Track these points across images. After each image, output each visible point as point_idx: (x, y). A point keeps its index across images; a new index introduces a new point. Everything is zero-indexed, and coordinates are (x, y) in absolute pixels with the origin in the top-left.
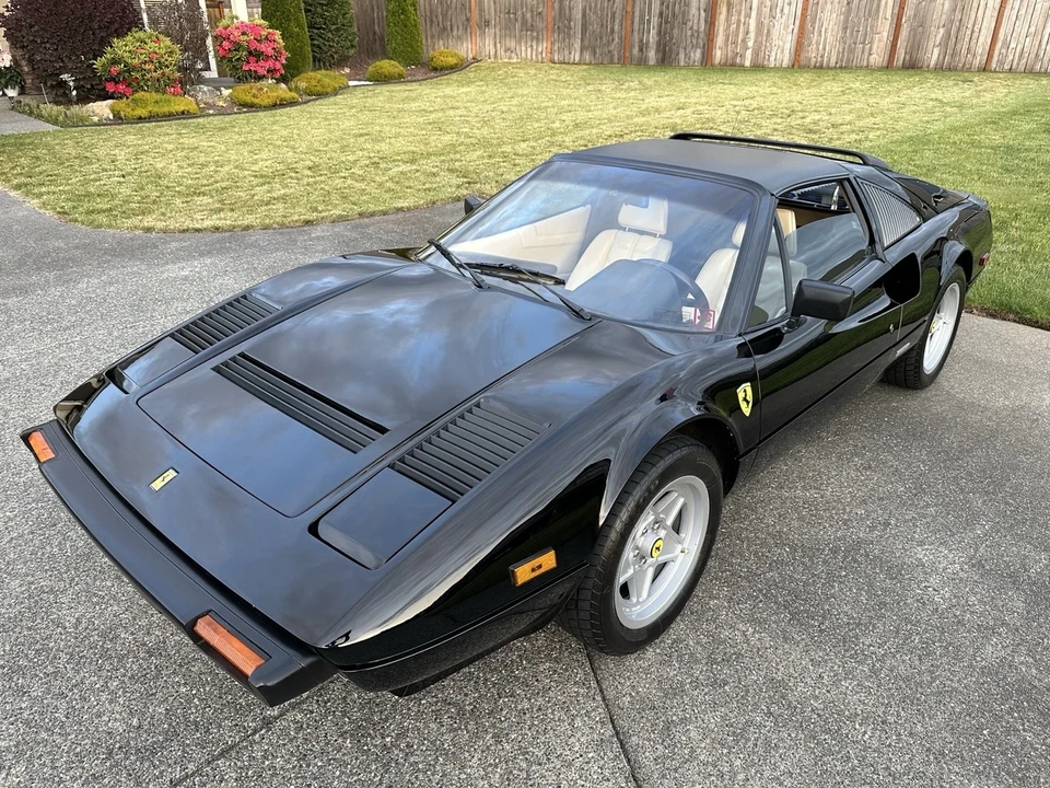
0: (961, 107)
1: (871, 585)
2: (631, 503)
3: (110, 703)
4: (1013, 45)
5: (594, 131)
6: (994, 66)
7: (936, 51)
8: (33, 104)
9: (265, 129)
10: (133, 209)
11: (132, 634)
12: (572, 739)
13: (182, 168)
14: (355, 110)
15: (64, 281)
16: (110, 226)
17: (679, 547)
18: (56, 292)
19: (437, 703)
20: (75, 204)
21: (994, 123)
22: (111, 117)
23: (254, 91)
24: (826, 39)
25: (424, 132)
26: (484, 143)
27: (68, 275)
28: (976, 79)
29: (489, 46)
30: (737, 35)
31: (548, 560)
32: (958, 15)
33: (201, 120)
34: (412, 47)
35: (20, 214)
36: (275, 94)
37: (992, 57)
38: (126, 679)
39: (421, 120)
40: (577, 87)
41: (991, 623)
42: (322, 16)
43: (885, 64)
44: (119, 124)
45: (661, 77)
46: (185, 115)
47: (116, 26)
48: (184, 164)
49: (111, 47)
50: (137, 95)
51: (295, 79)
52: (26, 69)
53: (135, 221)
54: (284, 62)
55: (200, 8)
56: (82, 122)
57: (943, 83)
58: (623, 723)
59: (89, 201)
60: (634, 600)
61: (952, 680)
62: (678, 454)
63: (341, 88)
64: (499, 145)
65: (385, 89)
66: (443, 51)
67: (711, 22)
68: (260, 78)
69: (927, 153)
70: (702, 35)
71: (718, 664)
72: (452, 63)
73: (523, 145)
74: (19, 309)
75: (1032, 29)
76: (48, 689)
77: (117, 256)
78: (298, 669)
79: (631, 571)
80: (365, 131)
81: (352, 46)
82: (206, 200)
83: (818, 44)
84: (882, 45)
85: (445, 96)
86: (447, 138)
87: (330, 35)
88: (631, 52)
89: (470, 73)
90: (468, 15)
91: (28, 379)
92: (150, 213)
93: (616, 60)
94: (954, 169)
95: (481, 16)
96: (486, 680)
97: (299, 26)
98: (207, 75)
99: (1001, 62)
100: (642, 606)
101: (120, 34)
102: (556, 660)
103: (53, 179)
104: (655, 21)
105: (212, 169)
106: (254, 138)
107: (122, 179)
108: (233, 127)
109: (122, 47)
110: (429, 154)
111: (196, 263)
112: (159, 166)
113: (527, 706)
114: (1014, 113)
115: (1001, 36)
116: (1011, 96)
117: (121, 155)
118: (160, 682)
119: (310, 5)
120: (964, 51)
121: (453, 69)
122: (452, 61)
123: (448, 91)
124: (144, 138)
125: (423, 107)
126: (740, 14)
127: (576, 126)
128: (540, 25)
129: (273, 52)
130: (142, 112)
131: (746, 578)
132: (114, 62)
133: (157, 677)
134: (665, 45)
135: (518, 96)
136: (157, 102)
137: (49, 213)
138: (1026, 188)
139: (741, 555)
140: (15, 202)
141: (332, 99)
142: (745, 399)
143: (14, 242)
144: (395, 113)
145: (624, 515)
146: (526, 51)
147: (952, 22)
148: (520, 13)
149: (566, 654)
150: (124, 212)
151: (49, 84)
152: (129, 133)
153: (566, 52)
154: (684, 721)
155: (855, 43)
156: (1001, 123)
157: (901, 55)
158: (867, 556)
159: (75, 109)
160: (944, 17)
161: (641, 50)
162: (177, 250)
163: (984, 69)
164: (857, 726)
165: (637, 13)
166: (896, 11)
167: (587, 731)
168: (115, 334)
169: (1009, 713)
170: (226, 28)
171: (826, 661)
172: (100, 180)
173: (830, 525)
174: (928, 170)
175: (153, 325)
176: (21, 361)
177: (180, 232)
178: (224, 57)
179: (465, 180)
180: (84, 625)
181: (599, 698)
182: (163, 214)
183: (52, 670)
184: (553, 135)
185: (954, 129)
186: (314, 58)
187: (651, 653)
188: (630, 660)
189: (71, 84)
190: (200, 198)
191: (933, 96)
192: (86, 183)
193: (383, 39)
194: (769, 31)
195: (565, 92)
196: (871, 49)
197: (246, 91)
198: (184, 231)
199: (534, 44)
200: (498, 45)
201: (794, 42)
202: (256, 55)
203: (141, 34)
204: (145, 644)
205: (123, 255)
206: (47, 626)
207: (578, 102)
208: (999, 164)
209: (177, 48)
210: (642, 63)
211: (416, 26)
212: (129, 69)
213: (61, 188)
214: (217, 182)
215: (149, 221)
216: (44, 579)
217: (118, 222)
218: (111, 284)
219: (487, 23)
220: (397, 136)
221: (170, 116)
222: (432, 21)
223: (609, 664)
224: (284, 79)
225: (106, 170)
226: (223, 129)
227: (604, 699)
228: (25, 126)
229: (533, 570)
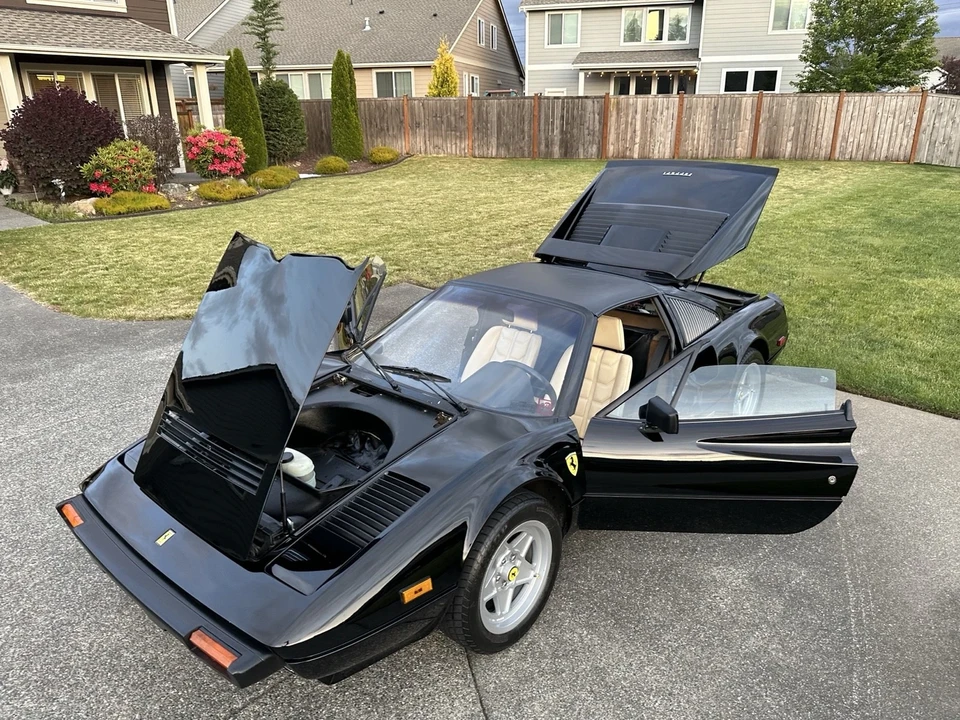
0: (807, 194)
1: (675, 597)
2: (488, 543)
3: (119, 703)
4: (851, 140)
5: (505, 222)
6: (837, 155)
7: (789, 145)
8: (26, 201)
9: (227, 223)
10: (116, 300)
11: (132, 653)
12: (452, 715)
13: (157, 260)
14: (305, 203)
15: (60, 366)
16: (97, 316)
17: (533, 573)
18: (55, 376)
19: (356, 694)
20: (67, 296)
21: (831, 208)
22: (94, 212)
23: (218, 188)
24: (699, 136)
25: (363, 224)
26: (413, 234)
27: (64, 360)
28: (822, 167)
29: (420, 143)
30: (626, 133)
31: (427, 585)
32: (804, 116)
33: (172, 214)
34: (354, 145)
35: (20, 305)
36: (235, 190)
37: (835, 149)
38: (129, 686)
39: (361, 212)
40: (493, 179)
41: (757, 621)
42: (277, 121)
43: (749, 155)
44: (101, 219)
45: (564, 169)
46: (158, 210)
47: (102, 137)
48: (159, 257)
49: (96, 155)
50: (117, 194)
51: (253, 175)
52: (20, 172)
53: (119, 310)
54: (244, 162)
55: (172, 121)
56: (69, 218)
57: (795, 171)
58: (488, 703)
59: (78, 292)
60: (499, 613)
61: (722, 663)
62: (521, 506)
63: (293, 181)
64: (425, 235)
65: (330, 181)
66: (381, 148)
67: (604, 123)
68: (223, 176)
69: (773, 238)
70: (597, 134)
71: (559, 658)
72: (389, 158)
73: (446, 235)
74: (26, 393)
75: (865, 127)
76: (72, 696)
77: (105, 343)
78: (258, 662)
79: (495, 592)
80: (312, 224)
81: (303, 144)
82: (177, 290)
83: (693, 140)
84: (745, 140)
85: (382, 189)
86: (382, 229)
87: (283, 136)
88: (539, 148)
89: (403, 167)
90: (402, 118)
91: (38, 453)
92: (130, 303)
93: (526, 153)
94: (792, 251)
95: (412, 119)
96: (393, 676)
97: (257, 130)
98: (177, 171)
99: (843, 153)
100: (505, 619)
101: (104, 144)
102: (444, 661)
103: (46, 272)
104: (557, 122)
105: (182, 261)
106: (219, 231)
107: (106, 272)
108: (200, 220)
109: (106, 155)
110: (367, 245)
111: (171, 348)
112: (137, 258)
113: (421, 693)
114: (849, 198)
115: (840, 132)
116: (850, 182)
117: (104, 249)
118: (155, 688)
119: (267, 112)
120: (812, 145)
121: (389, 163)
122: (388, 156)
123: (385, 183)
124: (123, 232)
125: (364, 200)
126: (627, 116)
127: (490, 217)
128: (463, 127)
129: (234, 155)
130: (122, 209)
131: (587, 595)
132: (98, 167)
133: (152, 684)
134: (567, 142)
135: (443, 189)
136: (134, 200)
137: (44, 304)
138: (845, 268)
139: (585, 577)
140: (15, 295)
141: (285, 192)
142: (572, 464)
143: (17, 332)
144: (340, 206)
145: (483, 551)
146: (451, 147)
147: (800, 122)
148: (445, 116)
149: (451, 656)
150: (108, 302)
151: (40, 186)
152: (110, 228)
153: (485, 148)
154: (531, 699)
155: (723, 139)
156: (837, 208)
157: (761, 148)
158: (676, 575)
159: (64, 207)
160: (793, 118)
161: (547, 146)
162: (155, 336)
163: (830, 158)
164: (651, 698)
165: (543, 116)
166: (754, 113)
167: (462, 708)
168: (107, 413)
169: (757, 684)
170: (195, 136)
171: (636, 653)
172: (87, 273)
173: (653, 553)
174: (771, 253)
175: (137, 404)
176: (30, 438)
177: (156, 319)
178: (193, 159)
179: (397, 268)
180: (95, 648)
181: (472, 686)
182: (142, 304)
183: (74, 682)
184: (471, 225)
185: (797, 215)
186: (270, 155)
187: (513, 652)
188: (498, 658)
189: (61, 187)
190: (173, 288)
191: (786, 183)
192: (75, 276)
193: (330, 137)
194: (652, 130)
195: (483, 184)
196: (736, 143)
197: (211, 187)
198: (160, 319)
199: (458, 142)
200: (428, 142)
201: (673, 139)
202: (220, 158)
203: (122, 144)
204: (142, 661)
205: (110, 342)
206: (68, 650)
207: (493, 195)
208: (828, 247)
209: (152, 154)
210: (548, 156)
211: (357, 128)
212: (111, 172)
213: (54, 281)
214: (187, 273)
215: (130, 310)
216: (63, 614)
217: (105, 311)
218: (101, 368)
219: (418, 125)
220: (341, 227)
221: (145, 211)
222: (371, 123)
223: (482, 661)
224: (244, 175)
225: (92, 264)
226: (192, 223)
227: (476, 687)
228: (19, 221)
229: (416, 592)
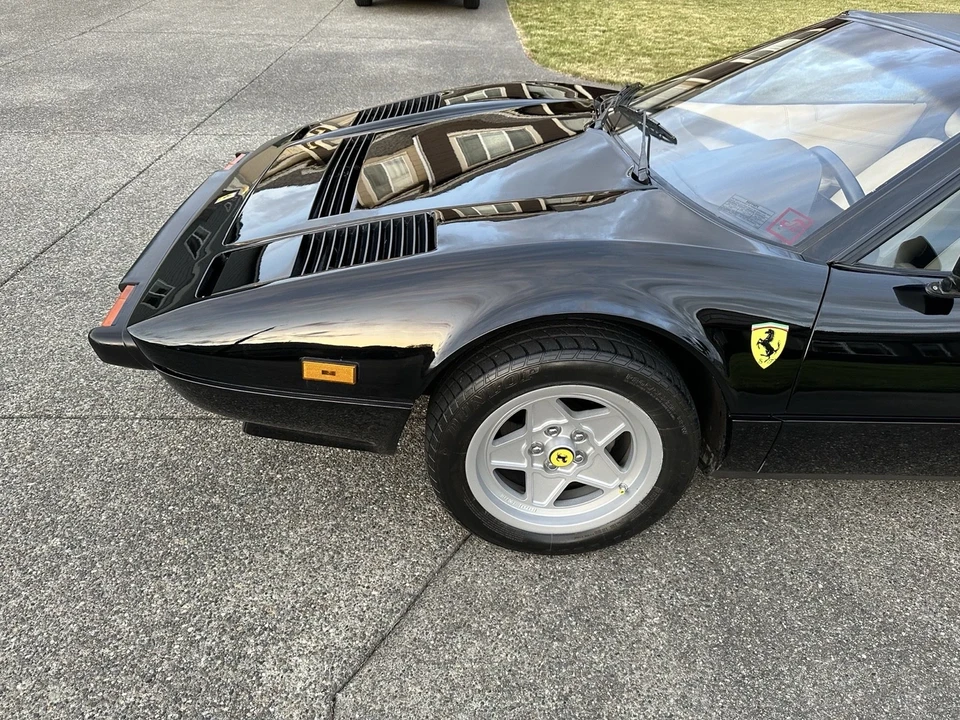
12: (379, 571)
19: (334, 476)
31: (346, 373)
58: (431, 593)
60: (528, 498)
78: (119, 343)
79: (523, 464)
96: (382, 485)
100: (531, 511)
113: (383, 523)
142: (766, 343)
181: (440, 561)
187: (529, 563)
188: (504, 554)
223: (483, 544)
227: (442, 565)
229: (324, 372)
